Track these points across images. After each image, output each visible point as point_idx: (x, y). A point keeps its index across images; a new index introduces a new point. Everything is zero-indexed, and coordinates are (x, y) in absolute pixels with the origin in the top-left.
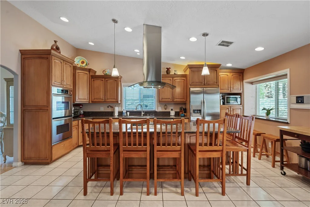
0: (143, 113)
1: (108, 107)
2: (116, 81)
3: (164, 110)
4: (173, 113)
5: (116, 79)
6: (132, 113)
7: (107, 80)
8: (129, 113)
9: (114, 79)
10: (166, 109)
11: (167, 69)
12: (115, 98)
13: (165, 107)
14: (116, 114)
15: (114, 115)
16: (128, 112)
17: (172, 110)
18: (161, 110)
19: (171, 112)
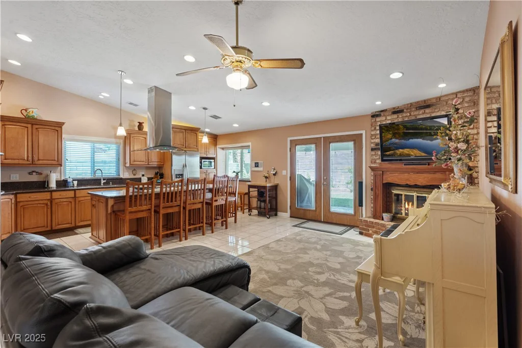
0: (103, 182)
1: (30, 173)
2: (57, 131)
3: (132, 177)
4: (144, 180)
5: (57, 128)
6: (81, 182)
7: (36, 129)
8: (76, 182)
9: (53, 128)
10: (135, 175)
11: (138, 124)
12: (56, 159)
13: (134, 173)
14: (53, 185)
15: (48, 185)
16: (75, 180)
17: (143, 175)
18: (128, 176)
19: (142, 178)
